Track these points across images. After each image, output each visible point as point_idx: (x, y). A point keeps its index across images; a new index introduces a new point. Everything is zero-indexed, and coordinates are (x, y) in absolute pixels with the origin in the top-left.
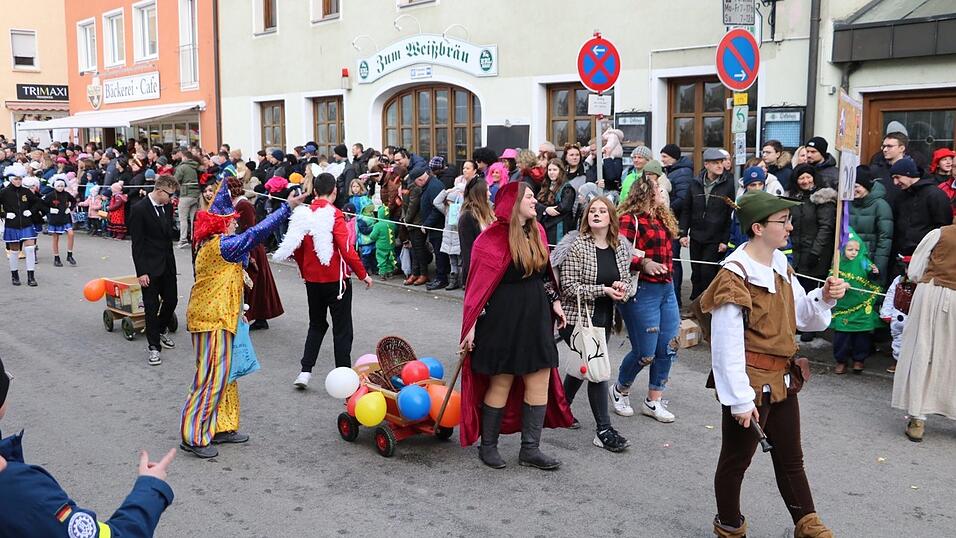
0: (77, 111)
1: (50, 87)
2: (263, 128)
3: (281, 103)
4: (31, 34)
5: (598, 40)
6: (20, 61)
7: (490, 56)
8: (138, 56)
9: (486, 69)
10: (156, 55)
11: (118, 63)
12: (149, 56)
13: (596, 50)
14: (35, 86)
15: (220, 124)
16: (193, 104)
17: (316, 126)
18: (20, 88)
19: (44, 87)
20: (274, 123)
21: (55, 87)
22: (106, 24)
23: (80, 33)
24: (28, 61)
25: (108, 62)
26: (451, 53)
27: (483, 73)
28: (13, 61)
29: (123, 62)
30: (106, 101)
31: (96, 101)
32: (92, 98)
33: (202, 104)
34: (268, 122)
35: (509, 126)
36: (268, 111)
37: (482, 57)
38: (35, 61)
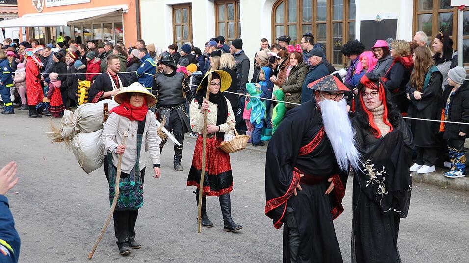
0: (25, 14)
2: (174, 27)
3: (189, 5)
15: (140, 23)
16: (118, 7)
17: (217, 24)
20: (183, 22)
30: (48, 5)
31: (39, 5)
32: (36, 3)
33: (125, 7)
34: (178, 22)
35: (379, 20)
36: (178, 12)
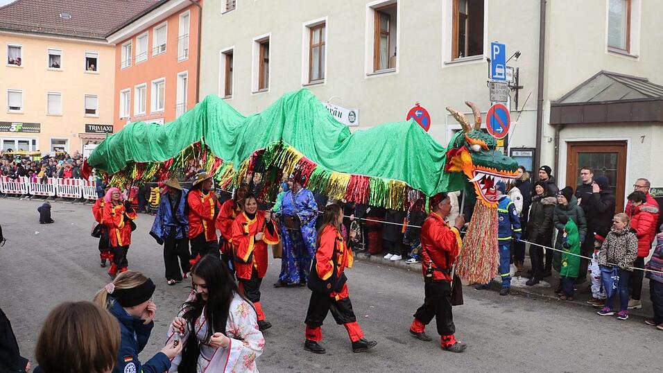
1: (103, 126)
4: (95, 97)
5: (418, 108)
6: (88, 111)
7: (355, 115)
8: (153, 110)
9: (352, 122)
10: (163, 109)
11: (142, 113)
12: (159, 110)
13: (417, 113)
14: (95, 125)
18: (87, 126)
19: (100, 126)
21: (106, 126)
22: (136, 92)
23: (122, 96)
24: (92, 112)
25: (136, 112)
26: (332, 112)
27: (350, 124)
28: (84, 111)
29: (145, 112)
37: (350, 115)
38: (96, 112)
